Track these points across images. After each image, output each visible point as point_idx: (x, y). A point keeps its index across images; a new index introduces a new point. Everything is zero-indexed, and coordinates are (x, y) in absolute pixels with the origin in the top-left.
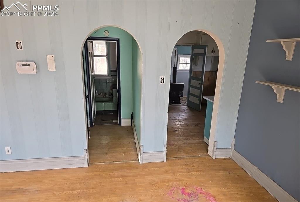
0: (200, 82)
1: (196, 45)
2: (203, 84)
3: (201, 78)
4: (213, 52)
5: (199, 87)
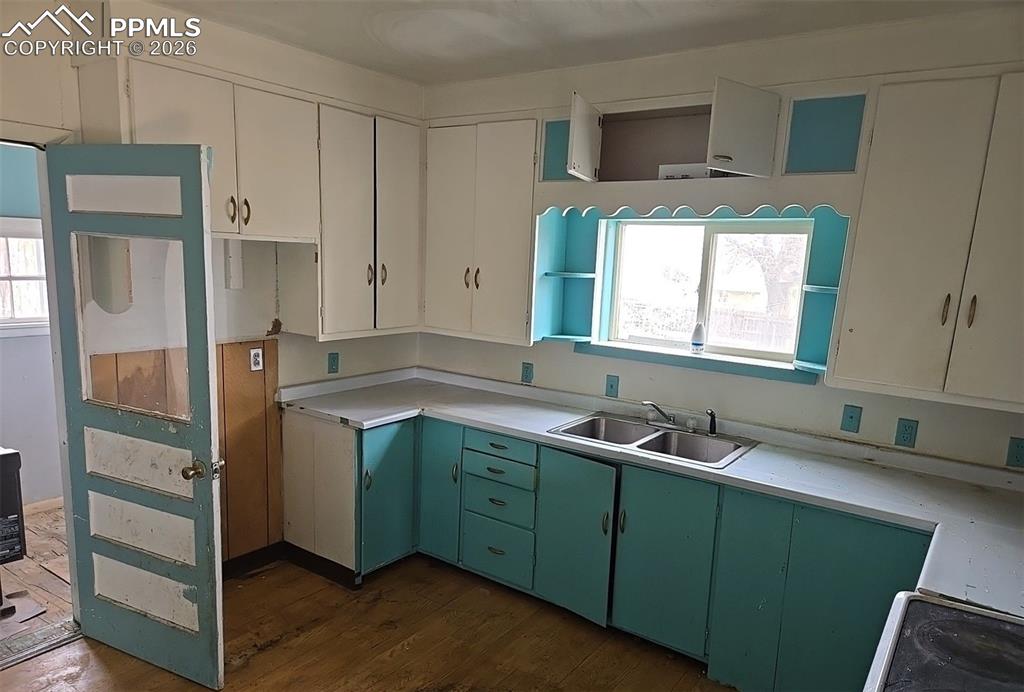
0: (186, 456)
1: (83, 143)
2: (216, 471)
3: (184, 417)
4: (239, 211)
5: (179, 498)
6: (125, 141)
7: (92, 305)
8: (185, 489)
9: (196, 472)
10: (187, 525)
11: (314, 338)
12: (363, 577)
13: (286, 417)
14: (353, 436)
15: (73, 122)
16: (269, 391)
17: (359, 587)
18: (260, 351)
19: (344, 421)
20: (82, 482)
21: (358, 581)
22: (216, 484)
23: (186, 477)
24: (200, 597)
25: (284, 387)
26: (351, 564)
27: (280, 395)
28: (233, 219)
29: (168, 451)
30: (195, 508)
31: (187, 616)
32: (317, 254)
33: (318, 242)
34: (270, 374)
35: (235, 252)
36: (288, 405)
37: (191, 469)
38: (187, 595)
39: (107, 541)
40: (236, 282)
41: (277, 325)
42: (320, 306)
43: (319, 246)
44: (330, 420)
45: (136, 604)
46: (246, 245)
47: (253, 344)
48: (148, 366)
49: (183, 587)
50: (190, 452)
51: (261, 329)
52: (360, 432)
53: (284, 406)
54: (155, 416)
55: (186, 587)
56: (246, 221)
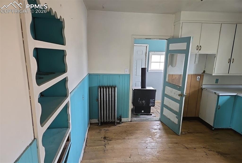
1: (173, 38)
2: (184, 96)
3: (181, 86)
4: (199, 48)
5: (178, 100)
6: (180, 37)
7: (170, 66)
8: (179, 98)
9: (181, 95)
10: (178, 105)
11: (212, 75)
12: (215, 129)
13: (203, 91)
14: (217, 96)
15: (172, 35)
16: (200, 85)
17: (213, 130)
18: (200, 77)
19: (215, 93)
20: (164, 95)
21: (213, 129)
22: (184, 98)
23: (179, 96)
24: (178, 118)
25: (204, 85)
26: (212, 124)
27: (202, 86)
28: (197, 50)
29: (177, 91)
30: (180, 102)
31: (176, 121)
32: (215, 56)
33: (216, 54)
34: (201, 82)
35: (197, 56)
36: (204, 89)
37: (180, 95)
38: (176, 117)
39: (166, 105)
40: (197, 62)
41: (204, 71)
42: (214, 67)
43: (216, 55)
44: (212, 92)
45: (168, 117)
46: (200, 55)
47: (198, 75)
48: (177, 78)
49: (176, 116)
50: (180, 92)
51: (201, 72)
52: (219, 96)
53: (203, 89)
54: (176, 85)
55: (177, 116)
56: (200, 50)
